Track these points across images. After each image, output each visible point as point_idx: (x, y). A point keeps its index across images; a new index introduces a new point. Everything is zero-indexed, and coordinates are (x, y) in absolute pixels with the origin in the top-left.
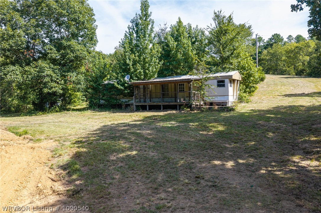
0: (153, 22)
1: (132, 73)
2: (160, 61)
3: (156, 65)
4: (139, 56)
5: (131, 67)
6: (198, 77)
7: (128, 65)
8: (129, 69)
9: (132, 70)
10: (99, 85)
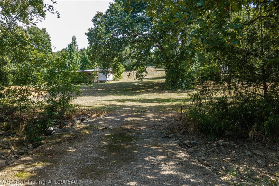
0: (78, 46)
1: (68, 68)
2: (81, 63)
3: (79, 65)
4: (71, 61)
5: (68, 65)
6: (93, 70)
7: (66, 64)
8: (67, 66)
9: (68, 67)
10: (53, 73)
